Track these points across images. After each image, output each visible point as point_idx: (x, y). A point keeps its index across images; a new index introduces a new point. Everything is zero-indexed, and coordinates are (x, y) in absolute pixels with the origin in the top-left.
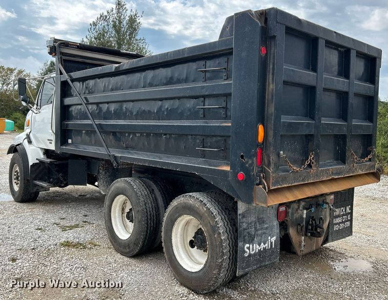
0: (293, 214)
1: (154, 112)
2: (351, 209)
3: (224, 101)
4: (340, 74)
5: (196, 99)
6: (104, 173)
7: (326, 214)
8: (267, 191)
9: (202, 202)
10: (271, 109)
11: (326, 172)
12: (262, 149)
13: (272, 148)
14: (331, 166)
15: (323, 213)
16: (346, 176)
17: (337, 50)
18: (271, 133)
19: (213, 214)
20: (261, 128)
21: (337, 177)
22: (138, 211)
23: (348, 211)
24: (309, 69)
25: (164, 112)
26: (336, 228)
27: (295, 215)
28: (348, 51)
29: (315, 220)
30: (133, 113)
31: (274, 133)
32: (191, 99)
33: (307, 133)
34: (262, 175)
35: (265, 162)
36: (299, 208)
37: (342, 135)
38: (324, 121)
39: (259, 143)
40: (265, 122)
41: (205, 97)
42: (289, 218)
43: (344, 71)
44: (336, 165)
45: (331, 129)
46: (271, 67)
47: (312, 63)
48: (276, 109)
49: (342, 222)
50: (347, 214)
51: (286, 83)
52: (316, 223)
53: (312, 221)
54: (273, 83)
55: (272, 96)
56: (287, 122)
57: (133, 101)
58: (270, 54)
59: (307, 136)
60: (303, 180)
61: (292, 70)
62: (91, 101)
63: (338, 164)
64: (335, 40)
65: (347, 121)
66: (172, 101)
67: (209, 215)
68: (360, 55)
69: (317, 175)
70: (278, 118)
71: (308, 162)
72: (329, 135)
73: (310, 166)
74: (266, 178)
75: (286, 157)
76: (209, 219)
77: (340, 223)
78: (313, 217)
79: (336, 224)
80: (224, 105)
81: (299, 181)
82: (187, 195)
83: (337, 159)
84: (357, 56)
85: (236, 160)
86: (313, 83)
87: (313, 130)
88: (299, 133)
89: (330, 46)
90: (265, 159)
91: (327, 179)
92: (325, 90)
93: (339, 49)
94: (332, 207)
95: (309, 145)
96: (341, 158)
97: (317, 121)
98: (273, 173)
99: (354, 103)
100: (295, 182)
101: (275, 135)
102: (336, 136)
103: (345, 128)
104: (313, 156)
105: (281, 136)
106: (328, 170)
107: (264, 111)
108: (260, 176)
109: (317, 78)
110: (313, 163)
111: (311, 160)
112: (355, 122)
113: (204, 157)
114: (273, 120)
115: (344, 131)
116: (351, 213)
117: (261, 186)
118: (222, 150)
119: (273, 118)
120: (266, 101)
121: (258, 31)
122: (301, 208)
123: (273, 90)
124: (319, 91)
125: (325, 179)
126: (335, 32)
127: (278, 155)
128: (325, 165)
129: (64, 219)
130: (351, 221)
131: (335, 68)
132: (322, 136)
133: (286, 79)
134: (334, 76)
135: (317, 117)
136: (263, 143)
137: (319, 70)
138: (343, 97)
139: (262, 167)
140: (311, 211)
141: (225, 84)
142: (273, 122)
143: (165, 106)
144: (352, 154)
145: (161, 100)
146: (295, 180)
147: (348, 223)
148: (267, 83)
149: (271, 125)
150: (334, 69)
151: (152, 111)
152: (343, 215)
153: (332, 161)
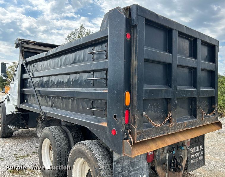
0: (159, 156)
1: (65, 82)
2: (203, 147)
3: (105, 74)
4: (191, 56)
5: (88, 73)
6: (41, 122)
7: (184, 153)
8: (133, 144)
9: (90, 149)
10: (135, 80)
11: (182, 125)
12: (129, 111)
13: (136, 110)
14: (186, 120)
15: (183, 153)
16: (197, 126)
17: (188, 39)
18: (135, 98)
19: (96, 159)
20: (127, 94)
21: (191, 128)
22: (55, 151)
23: (201, 148)
24: (166, 51)
25: (70, 82)
26: (193, 161)
27: (161, 157)
28: (195, 40)
29: (176, 159)
30: (55, 83)
31: (137, 98)
32: (86, 74)
33: (166, 97)
34: (129, 131)
35: (131, 121)
36: (164, 151)
37: (193, 98)
38: (179, 88)
39: (126, 106)
40: (131, 90)
41: (94, 71)
42: (156, 159)
43: (193, 54)
44: (190, 119)
45: (184, 94)
46: (134, 48)
47: (169, 47)
48: (138, 80)
49: (197, 157)
50: (200, 151)
51: (146, 60)
52: (177, 161)
53: (174, 160)
54: (136, 60)
55: (136, 70)
56: (149, 90)
57: (55, 75)
58: (134, 39)
59: (166, 99)
60: (164, 133)
61: (152, 51)
62: (35, 76)
63: (192, 118)
64: (185, 32)
65: (196, 88)
66: (75, 75)
67: (94, 160)
68: (204, 43)
69: (175, 128)
70: (140, 87)
71: (167, 119)
72: (183, 98)
73: (169, 121)
74: (132, 134)
75: (148, 117)
76: (94, 163)
77: (196, 157)
78: (175, 157)
79: (193, 159)
80: (105, 77)
81: (161, 134)
82: (81, 143)
83: (190, 115)
84: (201, 44)
85: (111, 119)
86: (169, 61)
87: (171, 95)
88: (159, 98)
89: (182, 36)
90: (132, 118)
91: (183, 130)
92: (179, 66)
93: (189, 38)
94: (188, 148)
95: (168, 106)
96: (193, 114)
97: (173, 88)
98: (137, 129)
99: (201, 75)
100: (157, 135)
101: (138, 100)
102: (189, 99)
103: (195, 93)
104: (171, 114)
105: (145, 100)
106: (184, 123)
107: (130, 82)
108: (127, 133)
109: (172, 58)
110: (171, 119)
111: (169, 118)
112: (202, 89)
113: (93, 115)
114: (136, 88)
115: (195, 95)
116: (203, 150)
117: (128, 141)
118: (104, 110)
119: (136, 87)
120: (132, 74)
121: (124, 21)
122: (165, 152)
123: (136, 66)
124: (174, 67)
125: (181, 130)
126: (185, 26)
127: (142, 115)
128: (181, 120)
129: (22, 150)
130: (203, 155)
131: (187, 52)
132: (178, 99)
133: (147, 58)
134: (185, 57)
135: (173, 85)
136: (130, 106)
137: (173, 52)
138: (193, 71)
139: (129, 125)
140: (172, 153)
141: (104, 62)
142: (136, 90)
143: (71, 78)
144: (201, 111)
145: (69, 74)
146: (158, 133)
147: (202, 157)
148: (132, 61)
149: (135, 92)
150: (185, 52)
151: (64, 82)
152: (198, 152)
153: (186, 116)
